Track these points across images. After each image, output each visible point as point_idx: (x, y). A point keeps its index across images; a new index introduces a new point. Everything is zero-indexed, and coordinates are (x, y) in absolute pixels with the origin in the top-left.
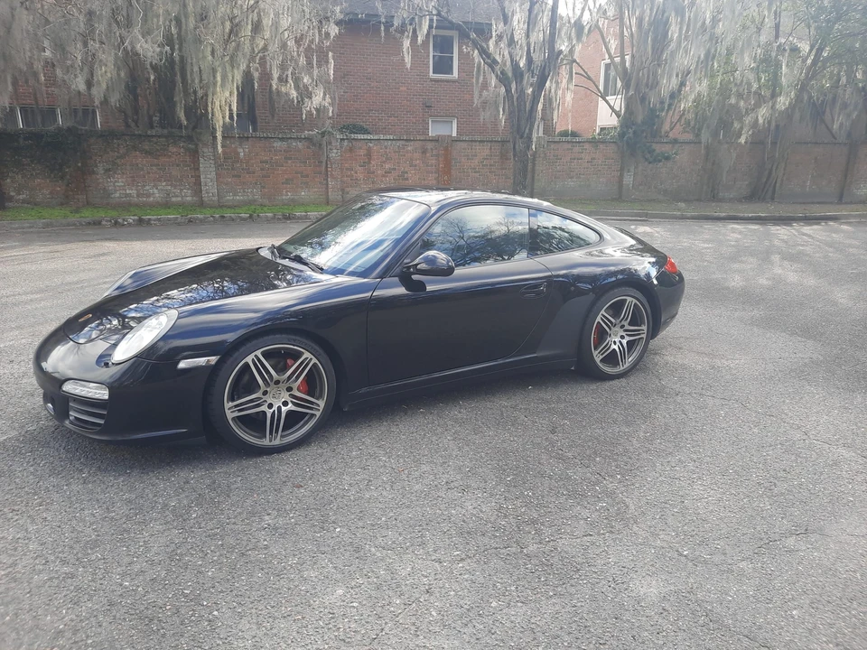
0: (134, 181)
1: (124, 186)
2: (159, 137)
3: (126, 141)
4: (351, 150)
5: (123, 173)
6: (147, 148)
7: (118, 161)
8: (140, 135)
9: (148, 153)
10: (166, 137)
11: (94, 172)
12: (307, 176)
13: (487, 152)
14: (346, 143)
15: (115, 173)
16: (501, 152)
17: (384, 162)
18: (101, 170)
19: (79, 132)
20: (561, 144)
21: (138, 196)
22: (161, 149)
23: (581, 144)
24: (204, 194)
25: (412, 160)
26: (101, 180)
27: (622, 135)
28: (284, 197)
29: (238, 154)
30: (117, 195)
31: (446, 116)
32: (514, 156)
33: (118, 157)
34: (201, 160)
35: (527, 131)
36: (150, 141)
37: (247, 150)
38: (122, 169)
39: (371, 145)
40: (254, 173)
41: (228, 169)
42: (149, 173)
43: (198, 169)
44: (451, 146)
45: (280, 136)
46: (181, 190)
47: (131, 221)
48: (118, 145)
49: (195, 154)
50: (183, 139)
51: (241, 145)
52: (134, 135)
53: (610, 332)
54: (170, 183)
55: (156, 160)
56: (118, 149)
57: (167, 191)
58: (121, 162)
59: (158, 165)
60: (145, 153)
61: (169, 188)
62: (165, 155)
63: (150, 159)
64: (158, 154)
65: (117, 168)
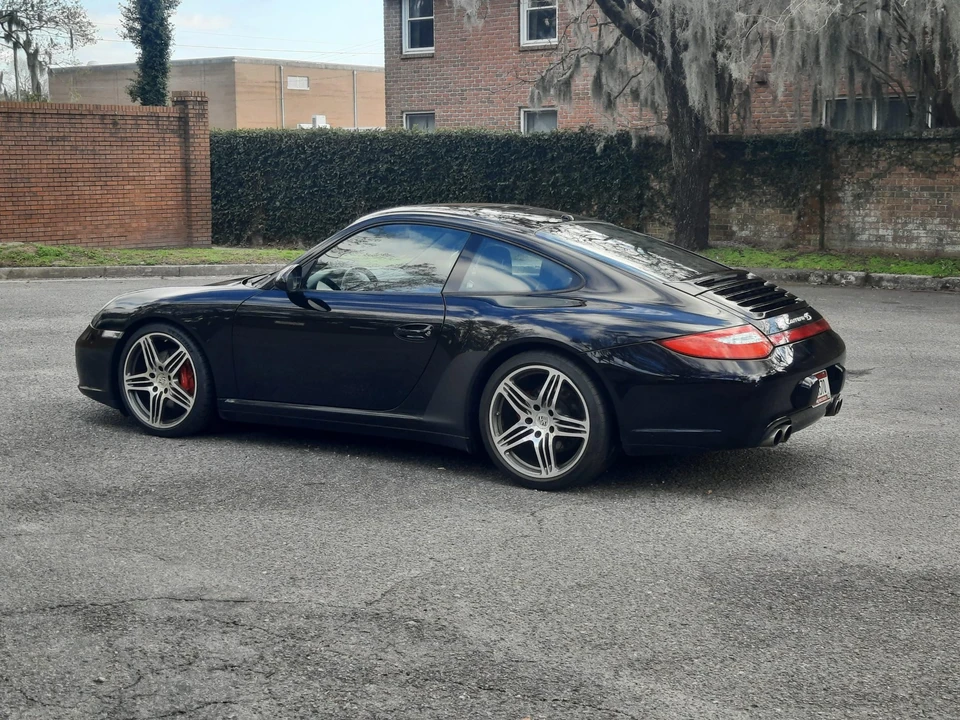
0: (891, 215)
1: (878, 222)
2: (940, 140)
3: (890, 149)
5: (879, 202)
6: (919, 159)
7: (874, 182)
8: (909, 139)
9: (919, 168)
10: (951, 141)
11: (838, 200)
15: (867, 201)
18: (848, 194)
19: (828, 137)
21: (896, 239)
22: (941, 161)
26: (846, 213)
33: (876, 176)
36: (925, 149)
38: (878, 195)
42: (916, 202)
47: (852, 278)
48: (879, 156)
52: (903, 139)
53: (529, 416)
54: (946, 219)
55: (930, 181)
56: (878, 163)
57: (941, 234)
58: (878, 183)
59: (932, 189)
60: (916, 169)
61: (944, 228)
62: (946, 172)
63: (921, 179)
64: (935, 169)
65: (871, 194)
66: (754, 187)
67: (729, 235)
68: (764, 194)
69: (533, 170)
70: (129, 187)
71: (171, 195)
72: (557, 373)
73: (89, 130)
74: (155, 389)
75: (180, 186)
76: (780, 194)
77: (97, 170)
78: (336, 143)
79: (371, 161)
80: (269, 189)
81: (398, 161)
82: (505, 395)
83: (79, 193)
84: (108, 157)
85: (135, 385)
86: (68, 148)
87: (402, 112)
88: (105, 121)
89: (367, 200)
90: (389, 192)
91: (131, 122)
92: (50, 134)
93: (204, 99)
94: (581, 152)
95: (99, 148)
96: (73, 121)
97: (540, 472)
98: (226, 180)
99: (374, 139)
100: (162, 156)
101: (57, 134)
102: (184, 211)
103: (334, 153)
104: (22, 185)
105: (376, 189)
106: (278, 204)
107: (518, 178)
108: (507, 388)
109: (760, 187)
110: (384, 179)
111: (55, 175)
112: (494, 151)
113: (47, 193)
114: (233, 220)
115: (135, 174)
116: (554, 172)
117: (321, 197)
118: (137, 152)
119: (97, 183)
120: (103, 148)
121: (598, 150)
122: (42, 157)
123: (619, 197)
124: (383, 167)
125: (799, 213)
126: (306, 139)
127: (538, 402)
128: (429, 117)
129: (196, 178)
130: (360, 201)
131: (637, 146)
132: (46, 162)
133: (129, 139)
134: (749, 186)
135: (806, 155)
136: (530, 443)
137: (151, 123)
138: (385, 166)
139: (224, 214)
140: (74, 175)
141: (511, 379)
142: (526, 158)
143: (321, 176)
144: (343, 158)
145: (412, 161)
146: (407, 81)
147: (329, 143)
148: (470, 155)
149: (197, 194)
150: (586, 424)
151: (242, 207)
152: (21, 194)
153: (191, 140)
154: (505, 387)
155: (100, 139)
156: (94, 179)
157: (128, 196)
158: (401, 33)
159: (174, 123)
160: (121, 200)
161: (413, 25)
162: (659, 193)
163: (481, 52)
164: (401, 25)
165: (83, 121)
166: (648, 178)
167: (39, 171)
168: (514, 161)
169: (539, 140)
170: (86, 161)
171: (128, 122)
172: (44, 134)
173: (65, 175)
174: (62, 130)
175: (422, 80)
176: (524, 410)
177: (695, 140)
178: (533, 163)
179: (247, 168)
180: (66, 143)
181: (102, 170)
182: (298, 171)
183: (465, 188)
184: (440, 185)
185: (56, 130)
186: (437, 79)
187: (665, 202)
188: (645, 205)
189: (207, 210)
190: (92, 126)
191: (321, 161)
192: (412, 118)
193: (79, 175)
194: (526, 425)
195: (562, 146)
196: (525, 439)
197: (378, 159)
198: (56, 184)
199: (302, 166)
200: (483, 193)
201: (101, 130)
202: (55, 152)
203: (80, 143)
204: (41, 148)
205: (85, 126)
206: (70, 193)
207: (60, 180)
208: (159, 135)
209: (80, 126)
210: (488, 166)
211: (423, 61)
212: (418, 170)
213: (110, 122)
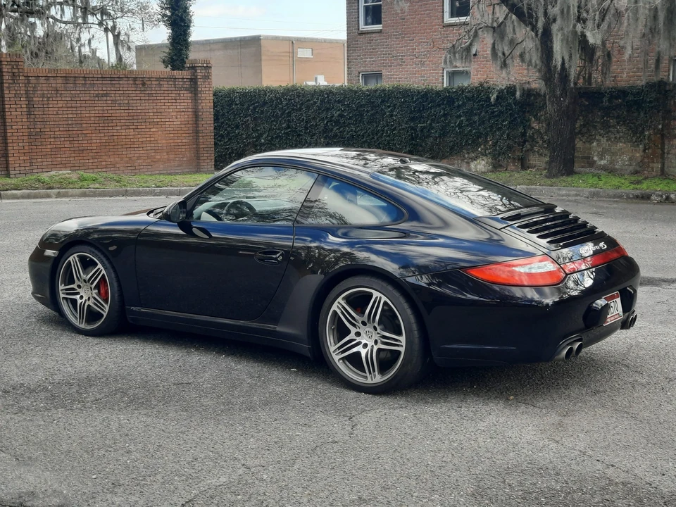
53: (358, 330)
66: (609, 127)
67: (591, 164)
68: (618, 132)
69: (445, 115)
70: (154, 130)
71: (184, 135)
72: (379, 295)
73: (125, 89)
74: (82, 297)
75: (191, 128)
76: (630, 132)
77: (130, 118)
78: (304, 96)
79: (328, 109)
80: (257, 130)
81: (347, 109)
82: (339, 312)
83: (118, 134)
84: (138, 108)
85: (67, 294)
86: (110, 102)
87: (359, 73)
88: (137, 83)
89: (325, 138)
90: (341, 132)
91: (155, 83)
92: (97, 92)
93: (210, 65)
94: (480, 101)
95: (132, 101)
96: (114, 82)
97: (366, 377)
98: (227, 124)
99: (330, 93)
100: (178, 107)
101: (101, 92)
102: (194, 146)
103: (302, 104)
104: (76, 129)
105: (332, 130)
106: (263, 141)
107: (433, 121)
108: (340, 306)
109: (614, 126)
110: (337, 122)
111: (100, 122)
112: (416, 101)
113: (94, 135)
114: (233, 153)
115: (158, 120)
116: (460, 116)
117: (293, 136)
118: (159, 104)
119: (131, 127)
120: (135, 102)
121: (492, 100)
122: (91, 108)
123: (508, 135)
124: (336, 114)
125: (645, 147)
126: (282, 93)
127: (365, 318)
128: (378, 76)
129: (203, 123)
130: (320, 139)
131: (520, 96)
132: (93, 112)
133: (154, 95)
134: (606, 126)
135: (650, 102)
136: (358, 353)
137: (170, 83)
138: (338, 113)
139: (226, 149)
140: (114, 121)
141: (343, 299)
142: (439, 106)
143: (293, 120)
144: (308, 107)
145: (357, 109)
146: (363, 50)
147: (299, 96)
148: (398, 104)
149: (204, 135)
150: (403, 339)
151: (238, 143)
152: (76, 136)
153: (200, 95)
154: (339, 305)
155: (133, 95)
156: (129, 124)
157: (153, 136)
158: (359, 14)
159: (187, 83)
160: (148, 139)
161: (367, 8)
162: (538, 131)
163: (416, 27)
164: (358, 8)
165: (121, 82)
166: (529, 120)
167: (89, 119)
168: (431, 108)
169: (449, 92)
170: (123, 111)
171: (153, 82)
172: (92, 92)
173: (107, 121)
174: (105, 89)
175: (373, 49)
176: (354, 325)
177: (564, 91)
178: (444, 109)
179: (242, 115)
180: (108, 98)
181: (135, 118)
182: (277, 116)
183: (395, 129)
184: (377, 126)
185: (100, 89)
186: (384, 48)
187: (542, 138)
188: (528, 141)
189: (210, 146)
190: (126, 86)
191: (293, 109)
192: (367, 77)
193: (117, 121)
194: (355, 337)
195: (466, 96)
196: (355, 350)
197: (333, 108)
198: (101, 128)
199: (279, 113)
200: (408, 131)
201: (133, 89)
202: (100, 105)
203: (119, 98)
204: (90, 102)
205: (122, 86)
206: (111, 134)
207: (103, 125)
208: (176, 92)
209: (118, 86)
210: (411, 113)
211: (374, 35)
212: (362, 115)
213: (141, 82)
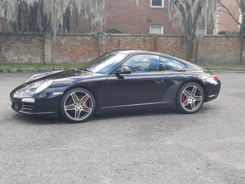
0: (17, 54)
1: (13, 56)
2: (29, 35)
3: (15, 37)
4: (111, 40)
5: (13, 50)
6: (23, 39)
7: (11, 45)
8: (21, 34)
10: (32, 35)
12: (91, 52)
13: (175, 41)
14: (109, 37)
15: (9, 50)
16: (181, 41)
17: (126, 46)
18: (3, 49)
20: (211, 37)
21: (18, 60)
22: (29, 40)
23: (220, 38)
24: (46, 59)
25: (139, 45)
26: (3, 53)
27: (241, 33)
28: (80, 61)
29: (61, 42)
30: (9, 60)
31: (158, 25)
32: (187, 43)
33: (11, 44)
34: (46, 45)
35: (192, 32)
36: (25, 37)
37: (65, 41)
38: (12, 49)
39: (120, 38)
40: (68, 50)
41: (57, 49)
42: (23, 50)
43: (44, 49)
44: (157, 38)
45: (80, 34)
46: (36, 58)
47: (15, 70)
49: (43, 42)
50: (38, 36)
51: (63, 38)
52: (19, 34)
54: (31, 54)
55: (26, 45)
56: (11, 40)
57: (30, 58)
58: (12, 45)
59: (27, 47)
60: (22, 42)
61: (31, 57)
62: (31, 43)
63: (24, 44)
64: (28, 42)
65: (10, 48)
85: (69, 109)
